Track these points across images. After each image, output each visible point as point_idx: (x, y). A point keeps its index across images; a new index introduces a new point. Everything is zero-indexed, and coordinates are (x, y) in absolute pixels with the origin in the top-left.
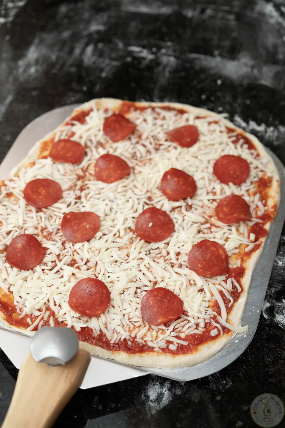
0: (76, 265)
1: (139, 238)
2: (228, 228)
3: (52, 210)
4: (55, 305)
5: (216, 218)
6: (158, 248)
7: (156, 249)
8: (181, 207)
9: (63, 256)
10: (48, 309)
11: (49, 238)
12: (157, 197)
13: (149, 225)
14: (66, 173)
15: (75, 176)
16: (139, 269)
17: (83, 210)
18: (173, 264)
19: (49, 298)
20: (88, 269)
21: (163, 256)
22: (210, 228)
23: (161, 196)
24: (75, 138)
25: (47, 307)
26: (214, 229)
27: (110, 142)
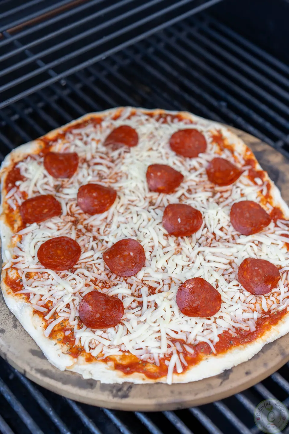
0: (157, 291)
1: (179, 238)
2: (235, 187)
3: (84, 262)
4: (176, 333)
5: (217, 185)
6: (202, 235)
7: (201, 237)
8: (183, 194)
9: (137, 291)
10: (174, 341)
11: (108, 286)
12: (157, 199)
13: (178, 221)
14: (59, 227)
15: (70, 224)
16: (207, 261)
17: (110, 245)
18: (227, 240)
19: (166, 331)
20: (170, 287)
21: (213, 239)
22: (222, 197)
23: (159, 195)
24: (30, 195)
25: (171, 340)
26: (225, 195)
27: (66, 180)
